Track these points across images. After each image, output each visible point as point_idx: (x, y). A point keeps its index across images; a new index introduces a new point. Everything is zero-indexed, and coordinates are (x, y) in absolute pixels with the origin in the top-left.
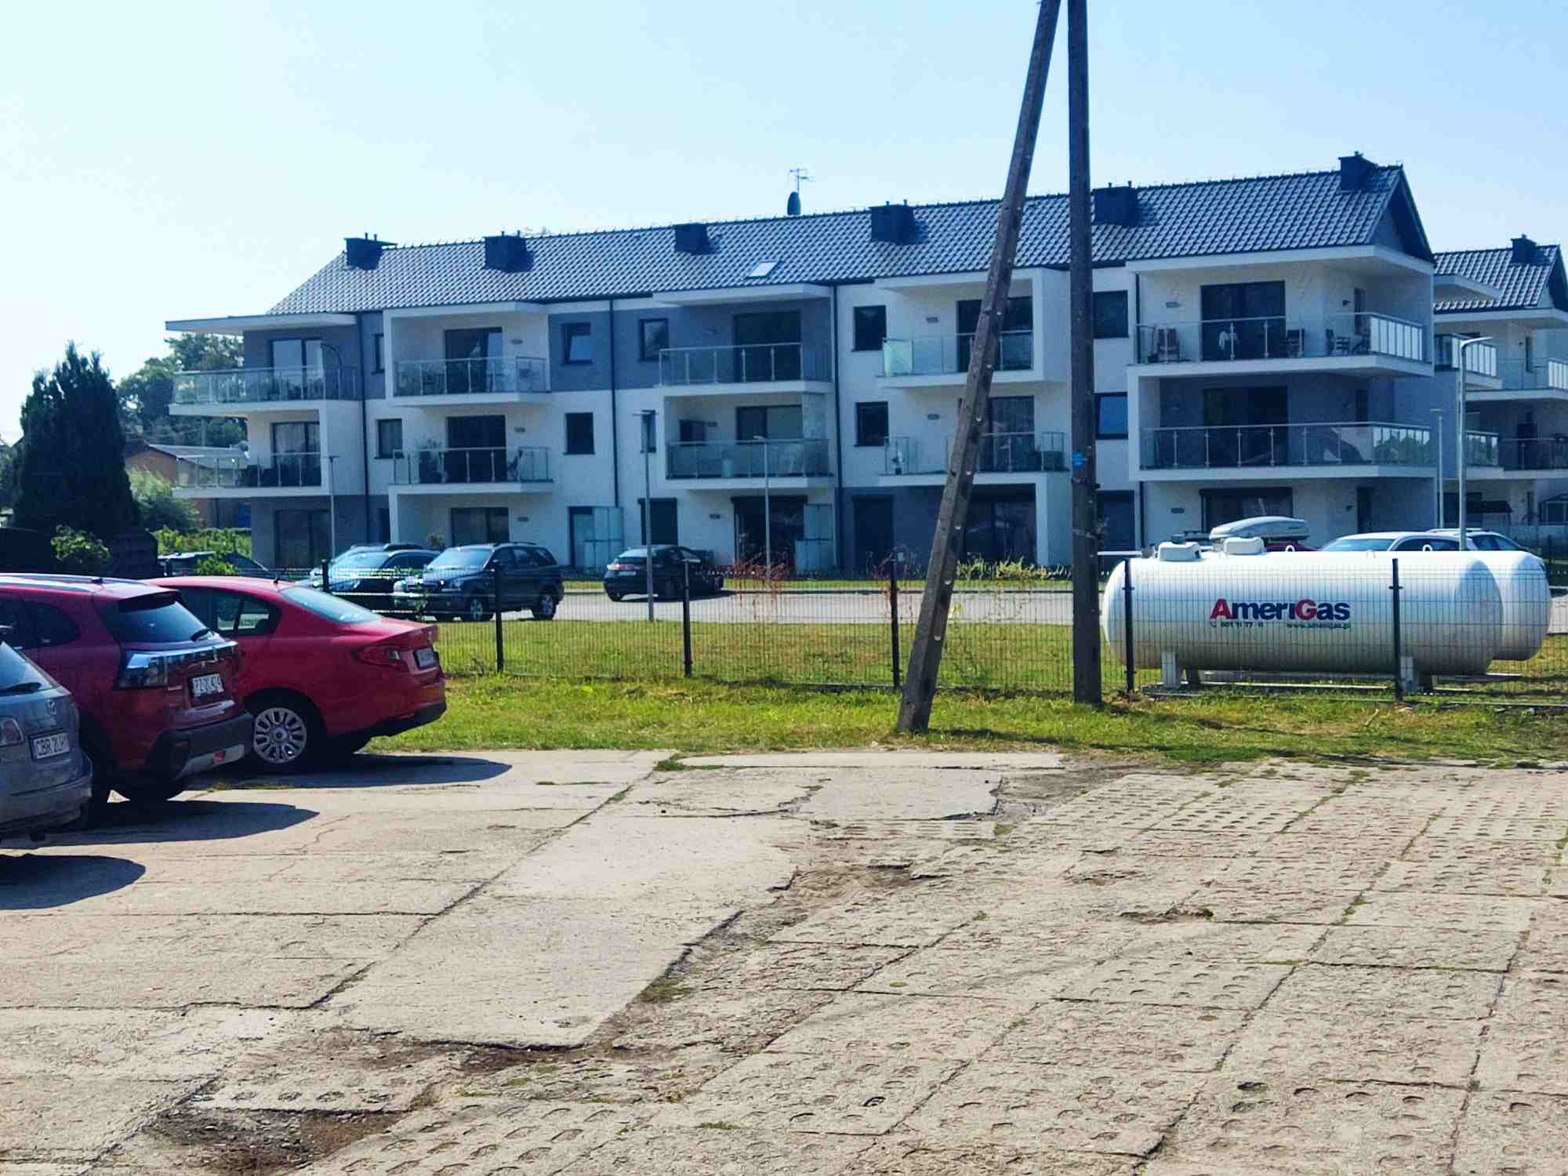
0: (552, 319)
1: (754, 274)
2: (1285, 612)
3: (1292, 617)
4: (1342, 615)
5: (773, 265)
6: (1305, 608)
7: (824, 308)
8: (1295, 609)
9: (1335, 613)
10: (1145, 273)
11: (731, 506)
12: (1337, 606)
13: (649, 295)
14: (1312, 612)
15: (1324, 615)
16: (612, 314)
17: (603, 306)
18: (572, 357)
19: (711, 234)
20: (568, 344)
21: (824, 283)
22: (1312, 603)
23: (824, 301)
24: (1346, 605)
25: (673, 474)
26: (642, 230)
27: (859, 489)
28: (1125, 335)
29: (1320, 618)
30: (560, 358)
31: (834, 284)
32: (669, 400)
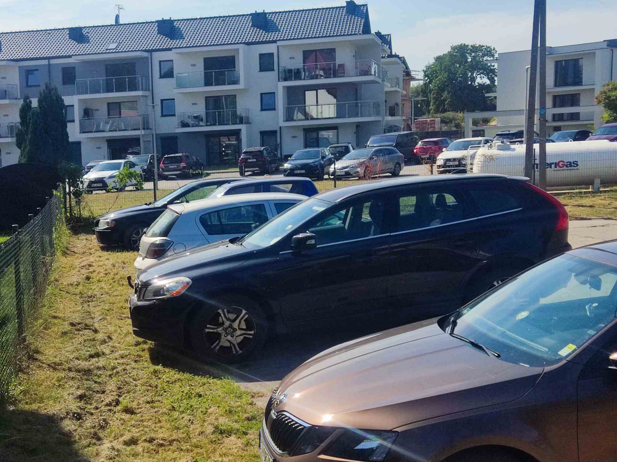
0: (19, 67)
1: (109, 48)
2: (553, 166)
3: (556, 167)
4: (575, 165)
5: (117, 44)
6: (561, 164)
7: (145, 62)
8: (557, 165)
9: (573, 165)
10: (281, 46)
11: (106, 144)
12: (573, 162)
13: (70, 57)
14: (564, 165)
15: (569, 166)
16: (49, 65)
17: (45, 62)
18: (29, 85)
19: (84, 32)
20: (27, 78)
21: (146, 51)
22: (563, 162)
23: (147, 58)
24: (577, 162)
25: (83, 131)
26: (50, 30)
27: (163, 134)
28: (273, 70)
29: (567, 166)
30: (25, 85)
31: (151, 51)
32: (80, 101)
